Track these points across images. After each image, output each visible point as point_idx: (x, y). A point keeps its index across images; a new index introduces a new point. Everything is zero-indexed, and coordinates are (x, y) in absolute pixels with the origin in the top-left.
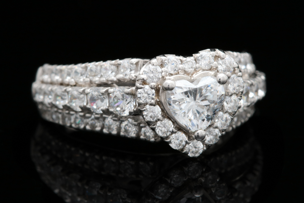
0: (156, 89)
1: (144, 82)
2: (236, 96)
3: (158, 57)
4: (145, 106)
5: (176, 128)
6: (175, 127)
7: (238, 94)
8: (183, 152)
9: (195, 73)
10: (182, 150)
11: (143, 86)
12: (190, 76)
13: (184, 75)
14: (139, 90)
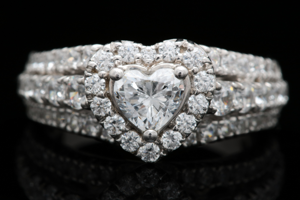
0: (106, 78)
1: (94, 70)
2: (205, 97)
3: (112, 43)
4: (93, 97)
5: (128, 127)
6: (127, 125)
7: (207, 94)
8: (137, 155)
9: (155, 65)
10: (136, 152)
11: (90, 74)
12: (148, 67)
13: (140, 65)
14: (87, 78)
